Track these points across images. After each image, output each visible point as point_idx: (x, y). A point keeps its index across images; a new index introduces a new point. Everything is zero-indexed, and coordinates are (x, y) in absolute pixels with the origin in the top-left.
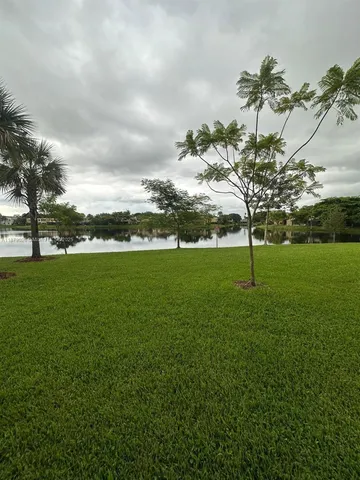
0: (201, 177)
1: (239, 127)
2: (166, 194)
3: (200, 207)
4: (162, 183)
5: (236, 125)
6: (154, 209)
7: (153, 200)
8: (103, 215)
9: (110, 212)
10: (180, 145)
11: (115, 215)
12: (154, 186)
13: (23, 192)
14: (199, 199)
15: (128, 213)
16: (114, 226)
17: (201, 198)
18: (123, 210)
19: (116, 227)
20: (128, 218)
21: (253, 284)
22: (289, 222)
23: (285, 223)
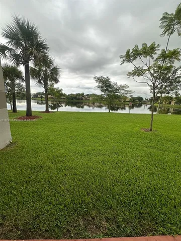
0: (130, 74)
1: (156, 46)
2: (105, 84)
3: (122, 91)
4: (104, 78)
5: (155, 44)
7: (99, 87)
8: (71, 94)
9: (75, 93)
10: (122, 57)
11: (77, 95)
12: (100, 80)
13: (42, 82)
14: (123, 87)
15: (83, 94)
16: (76, 100)
17: (124, 87)
18: (81, 93)
20: (83, 96)
21: (151, 130)
22: (173, 103)
23: (170, 103)
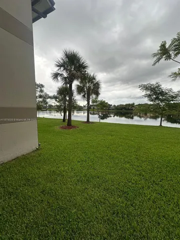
6: (146, 101)
8: (120, 105)
9: (124, 104)
11: (126, 105)
15: (134, 104)
16: (125, 111)
18: (131, 103)
19: (126, 111)
20: (133, 107)
